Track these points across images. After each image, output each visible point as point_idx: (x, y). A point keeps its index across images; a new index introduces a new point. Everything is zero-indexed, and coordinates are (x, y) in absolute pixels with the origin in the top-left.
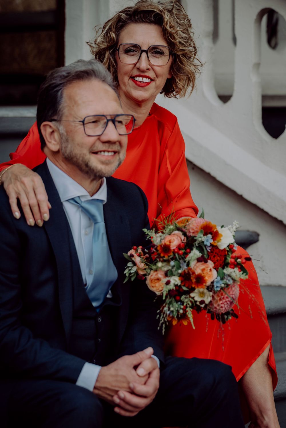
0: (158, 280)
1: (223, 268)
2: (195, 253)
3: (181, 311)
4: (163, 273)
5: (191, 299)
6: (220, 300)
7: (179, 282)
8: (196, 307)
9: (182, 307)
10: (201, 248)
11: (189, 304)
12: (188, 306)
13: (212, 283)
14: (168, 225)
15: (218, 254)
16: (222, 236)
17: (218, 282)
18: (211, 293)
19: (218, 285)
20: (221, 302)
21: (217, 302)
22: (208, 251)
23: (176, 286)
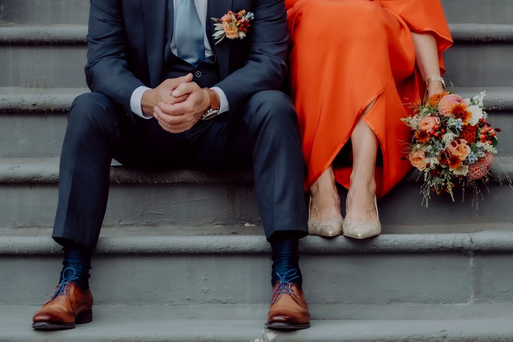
0: (420, 158)
1: (476, 142)
2: (449, 137)
3: (443, 184)
4: (423, 154)
5: (450, 173)
6: (476, 170)
7: (437, 162)
8: (455, 179)
9: (443, 180)
10: (453, 129)
11: (449, 179)
12: (448, 180)
13: (467, 158)
14: (422, 108)
15: (470, 130)
16: (471, 114)
17: (471, 157)
18: (467, 167)
19: (472, 159)
20: (477, 172)
21: (473, 171)
22: (460, 131)
23: (436, 165)
